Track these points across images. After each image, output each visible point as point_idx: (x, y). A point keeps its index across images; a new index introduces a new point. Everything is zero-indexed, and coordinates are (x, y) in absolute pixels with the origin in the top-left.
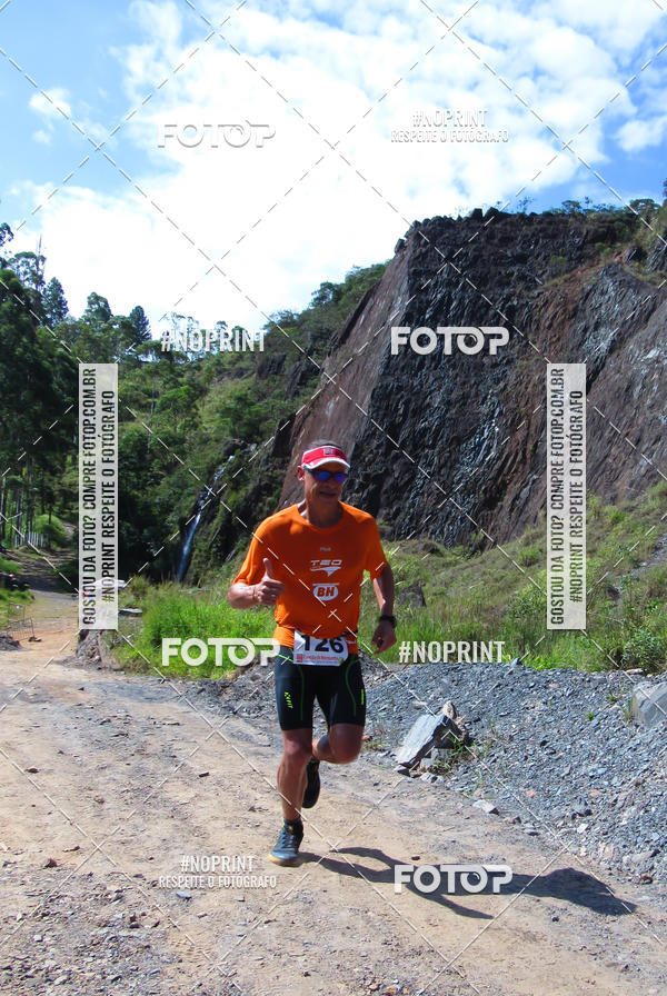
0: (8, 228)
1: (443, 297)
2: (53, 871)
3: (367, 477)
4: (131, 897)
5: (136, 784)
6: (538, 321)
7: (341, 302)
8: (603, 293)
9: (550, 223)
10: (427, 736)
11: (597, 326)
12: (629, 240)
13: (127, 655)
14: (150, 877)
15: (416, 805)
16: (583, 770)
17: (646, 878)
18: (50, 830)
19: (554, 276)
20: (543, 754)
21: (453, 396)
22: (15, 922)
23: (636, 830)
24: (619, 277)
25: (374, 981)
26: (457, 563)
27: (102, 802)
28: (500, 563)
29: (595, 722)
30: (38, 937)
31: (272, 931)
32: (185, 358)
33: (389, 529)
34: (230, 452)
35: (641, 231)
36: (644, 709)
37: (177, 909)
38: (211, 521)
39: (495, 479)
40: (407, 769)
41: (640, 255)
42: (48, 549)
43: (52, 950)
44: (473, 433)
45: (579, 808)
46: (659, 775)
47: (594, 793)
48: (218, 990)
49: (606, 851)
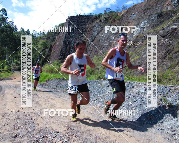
2: (19, 112)
3: (63, 53)
4: (31, 115)
6: (87, 31)
8: (96, 27)
9: (88, 17)
11: (95, 31)
12: (99, 19)
14: (34, 112)
16: (95, 94)
18: (18, 106)
19: (89, 24)
22: (13, 120)
24: (98, 24)
29: (97, 87)
30: (17, 122)
31: (52, 119)
32: (36, 37)
34: (43, 50)
35: (101, 18)
36: (104, 85)
37: (38, 117)
38: (40, 60)
41: (101, 21)
42: (16, 65)
43: (19, 124)
45: (95, 99)
46: (106, 94)
47: (97, 97)
48: (44, 128)
49: (99, 105)
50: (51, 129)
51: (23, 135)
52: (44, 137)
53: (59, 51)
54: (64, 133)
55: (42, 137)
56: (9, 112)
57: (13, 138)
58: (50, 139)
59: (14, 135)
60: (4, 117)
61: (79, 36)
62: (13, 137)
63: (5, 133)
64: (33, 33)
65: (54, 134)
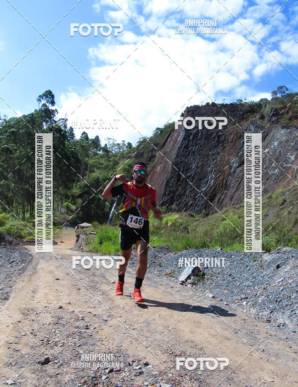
0: (57, 111)
1: (196, 132)
2: (61, 310)
3: (170, 191)
4: (87, 319)
5: (91, 284)
6: (228, 140)
7: (163, 134)
8: (250, 130)
9: (232, 107)
10: (190, 272)
12: (259, 112)
13: (91, 247)
14: (94, 313)
15: (186, 294)
16: (244, 284)
17: (268, 320)
18: (61, 297)
19: (233, 125)
20: (230, 279)
21: (199, 165)
22: (46, 325)
23: (264, 304)
24: (255, 125)
25: (171, 351)
26: (199, 220)
27: (80, 289)
28: (214, 220)
29: (248, 268)
30: (53, 331)
31: (135, 332)
32: (112, 152)
33: (177, 208)
35: (263, 109)
36: (266, 263)
37: (102, 323)
38: (119, 205)
39: (212, 192)
40: (183, 283)
41: (262, 117)
42: (67, 213)
43: (58, 335)
44: (206, 177)
45: (243, 296)
46: (272, 285)
47: (249, 291)
48: (115, 351)
49: (253, 311)
50: (131, 354)
51: (64, 361)
52: (111, 371)
53: (162, 185)
54: (163, 368)
55: (107, 371)
56: (40, 307)
57: (39, 365)
58: (126, 379)
59: (43, 359)
60: (27, 317)
61: (210, 153)
62: (39, 363)
63: (24, 352)
64: (106, 145)
65: (137, 368)
